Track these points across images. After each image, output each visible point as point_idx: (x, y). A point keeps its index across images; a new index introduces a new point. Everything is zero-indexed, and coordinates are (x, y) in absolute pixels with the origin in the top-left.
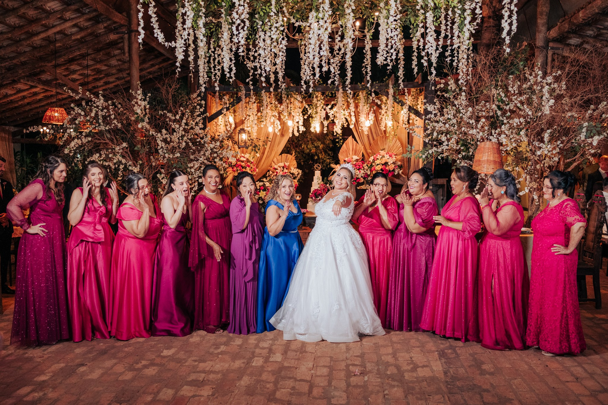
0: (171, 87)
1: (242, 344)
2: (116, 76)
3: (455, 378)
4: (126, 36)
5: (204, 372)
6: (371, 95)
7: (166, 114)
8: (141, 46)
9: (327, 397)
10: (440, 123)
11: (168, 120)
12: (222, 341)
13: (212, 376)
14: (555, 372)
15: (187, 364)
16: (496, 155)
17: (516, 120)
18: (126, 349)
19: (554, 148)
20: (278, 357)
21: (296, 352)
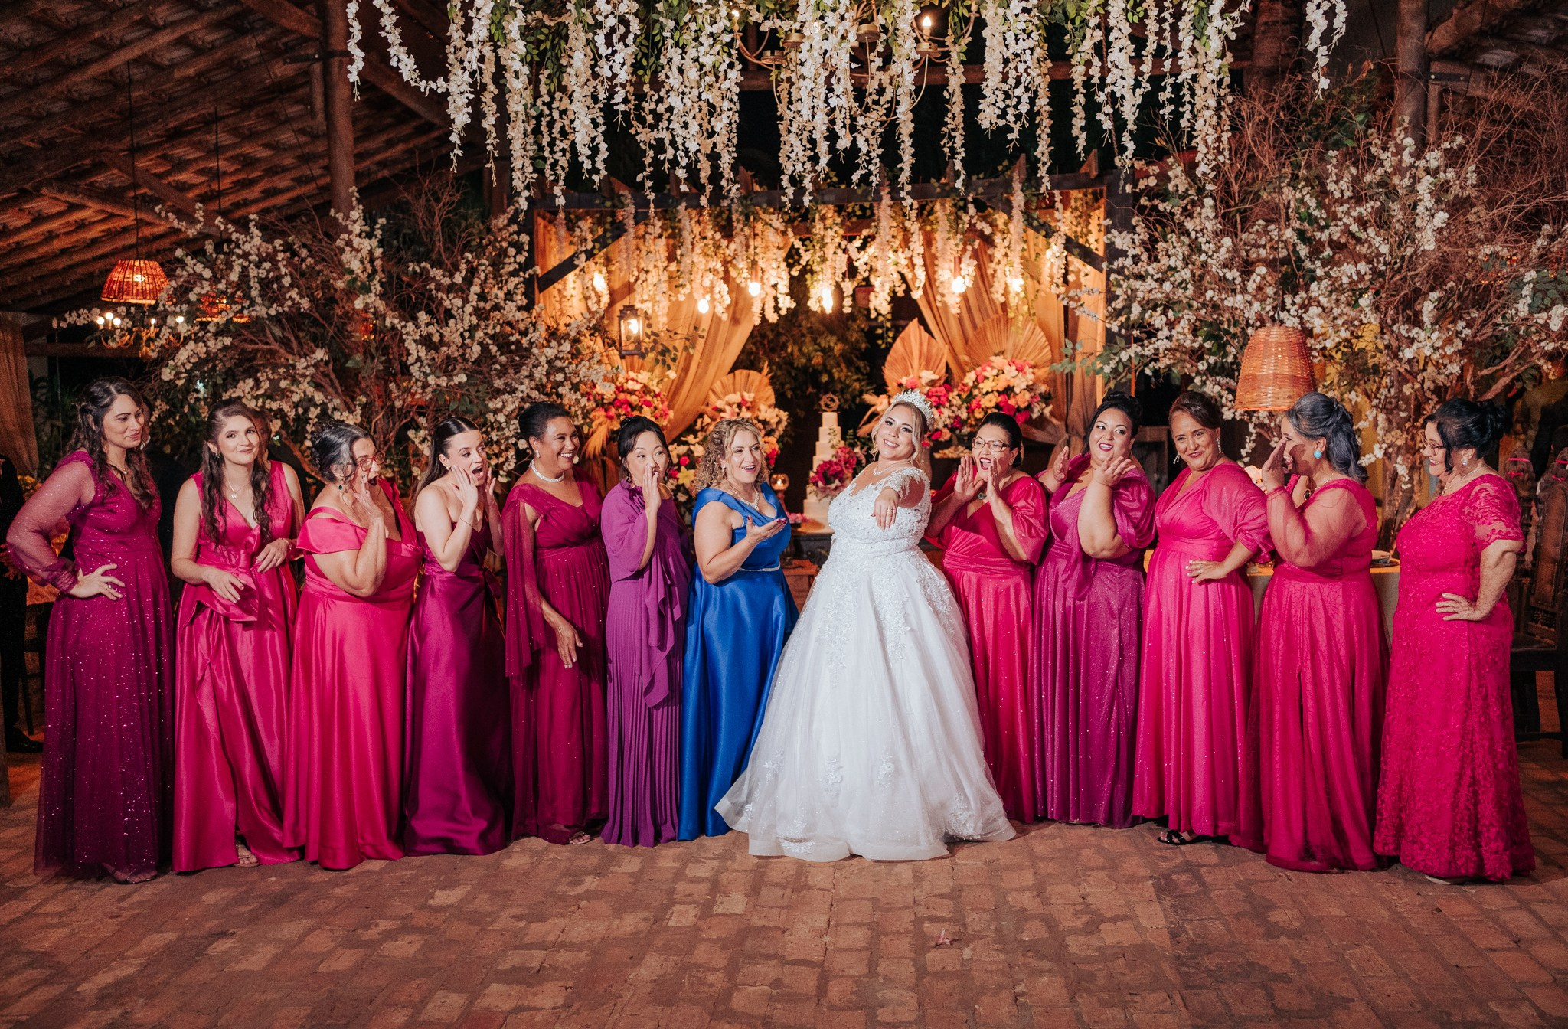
0: (438, 200)
1: (641, 871)
2: (295, 174)
3: (1199, 948)
4: (317, 67)
5: (542, 946)
6: (965, 210)
7: (428, 271)
8: (356, 91)
9: (864, 1004)
10: (1149, 280)
11: (432, 286)
12: (588, 863)
13: (563, 957)
14: (1460, 926)
15: (496, 926)
16: (1298, 362)
17: (1349, 269)
18: (337, 891)
19: (1449, 341)
20: (735, 903)
21: (783, 887)
